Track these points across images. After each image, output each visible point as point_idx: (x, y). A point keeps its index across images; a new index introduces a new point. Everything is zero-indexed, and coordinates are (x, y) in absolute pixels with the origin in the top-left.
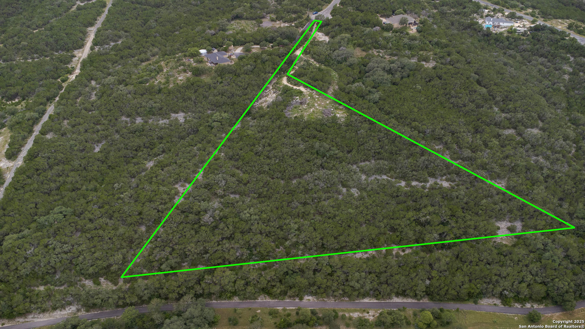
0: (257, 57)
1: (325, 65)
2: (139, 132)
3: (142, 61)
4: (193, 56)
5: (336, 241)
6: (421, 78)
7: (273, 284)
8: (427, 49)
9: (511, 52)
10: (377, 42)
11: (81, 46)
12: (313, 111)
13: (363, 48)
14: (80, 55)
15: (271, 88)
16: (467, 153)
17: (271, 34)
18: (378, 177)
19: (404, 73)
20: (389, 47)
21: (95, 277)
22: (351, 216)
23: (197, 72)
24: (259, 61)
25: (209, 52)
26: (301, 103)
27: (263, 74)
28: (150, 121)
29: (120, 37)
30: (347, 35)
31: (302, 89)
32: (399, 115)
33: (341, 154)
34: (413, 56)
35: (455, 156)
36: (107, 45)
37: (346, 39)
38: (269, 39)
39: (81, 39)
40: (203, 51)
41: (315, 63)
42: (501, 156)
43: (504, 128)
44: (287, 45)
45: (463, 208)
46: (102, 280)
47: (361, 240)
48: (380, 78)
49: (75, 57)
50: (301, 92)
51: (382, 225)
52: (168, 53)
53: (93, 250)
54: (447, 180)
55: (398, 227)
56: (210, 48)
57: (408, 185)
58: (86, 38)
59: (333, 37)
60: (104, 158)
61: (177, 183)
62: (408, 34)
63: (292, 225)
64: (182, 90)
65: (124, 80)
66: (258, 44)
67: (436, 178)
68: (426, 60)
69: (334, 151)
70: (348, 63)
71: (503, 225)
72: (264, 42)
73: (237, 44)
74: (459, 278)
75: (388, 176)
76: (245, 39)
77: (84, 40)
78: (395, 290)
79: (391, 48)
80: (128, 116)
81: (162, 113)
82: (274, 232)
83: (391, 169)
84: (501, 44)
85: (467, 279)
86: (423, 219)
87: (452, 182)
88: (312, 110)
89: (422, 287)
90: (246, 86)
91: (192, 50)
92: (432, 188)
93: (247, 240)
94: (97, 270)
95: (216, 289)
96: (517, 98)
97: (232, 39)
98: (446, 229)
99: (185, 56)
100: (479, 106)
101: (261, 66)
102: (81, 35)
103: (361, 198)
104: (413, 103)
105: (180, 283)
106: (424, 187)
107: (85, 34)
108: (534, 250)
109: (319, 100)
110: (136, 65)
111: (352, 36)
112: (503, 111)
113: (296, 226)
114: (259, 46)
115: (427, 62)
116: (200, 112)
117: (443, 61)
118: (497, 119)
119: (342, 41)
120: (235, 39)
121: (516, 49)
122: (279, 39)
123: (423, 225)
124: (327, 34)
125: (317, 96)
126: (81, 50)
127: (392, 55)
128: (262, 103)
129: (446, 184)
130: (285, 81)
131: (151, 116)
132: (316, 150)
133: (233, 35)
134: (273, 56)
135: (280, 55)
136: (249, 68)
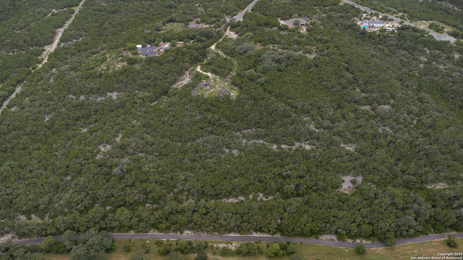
0: (179, 50)
1: (231, 57)
2: (81, 106)
3: (93, 54)
4: (130, 49)
5: (213, 189)
6: (302, 66)
7: (160, 221)
8: (312, 44)
9: (380, 46)
10: (273, 39)
11: (51, 43)
12: (214, 91)
13: (262, 44)
14: (49, 49)
15: (188, 74)
16: (327, 123)
17: (193, 33)
18: (257, 142)
19: (289, 62)
20: (282, 43)
21: (27, 213)
22: (228, 170)
23: (132, 62)
24: (180, 54)
25: (144, 46)
26: (206, 85)
27: (181, 63)
28: (91, 98)
29: (81, 36)
30: (250, 34)
31: (209, 74)
32: (278, 94)
33: (228, 123)
34: (300, 49)
35: (318, 125)
36: (71, 42)
37: (249, 37)
38: (191, 37)
39: (51, 37)
40: (139, 46)
41: (223, 55)
42: (354, 126)
43: (362, 105)
44: (204, 41)
45: (317, 166)
46: (33, 216)
47: (233, 189)
48: (268, 66)
49: (45, 51)
50: (207, 77)
51: (252, 177)
52: (113, 47)
53: (28, 193)
54: (309, 144)
55: (264, 179)
56: (144, 43)
57: (278, 148)
58: (55, 36)
59: (240, 36)
60: (50, 126)
61: (100, 144)
62: (299, 33)
63: (181, 176)
64: (117, 75)
65: (76, 68)
66: (182, 41)
67: (301, 142)
68: (310, 52)
69: (222, 121)
70: (247, 55)
71: (347, 179)
72: (186, 39)
73: (165, 40)
74: (305, 218)
75: (264, 141)
76: (173, 37)
77: (53, 38)
78: (254, 227)
79: (283, 44)
80: (74, 94)
81: (100, 92)
82: (167, 182)
83: (266, 135)
84: (373, 41)
85: (310, 219)
86: (285, 173)
87: (313, 145)
88: (212, 90)
89: (274, 225)
90: (167, 72)
91: (129, 45)
92: (297, 150)
93: (144, 187)
94: (29, 208)
95: (115, 224)
96: (375, 82)
97: (162, 37)
98: (302, 181)
99: (125, 50)
100: (344, 88)
101: (181, 57)
102: (51, 34)
103: (240, 157)
104: (292, 85)
105: (90, 220)
106: (290, 149)
107: (55, 34)
108: (367, 198)
109: (220, 83)
110: (87, 57)
111: (255, 34)
112: (363, 91)
113: (183, 177)
114: (182, 42)
115: (310, 54)
116: (129, 92)
117: (323, 53)
118: (356, 97)
119: (246, 38)
120: (165, 37)
121: (385, 44)
122: (198, 36)
123: (284, 178)
124: (237, 33)
125: (219, 80)
126: (50, 46)
127: (283, 48)
128: (179, 85)
129: (308, 147)
130: (199, 69)
131: (91, 95)
132: (208, 120)
133: (163, 35)
134: (192, 50)
135: (198, 49)
136: (171, 59)
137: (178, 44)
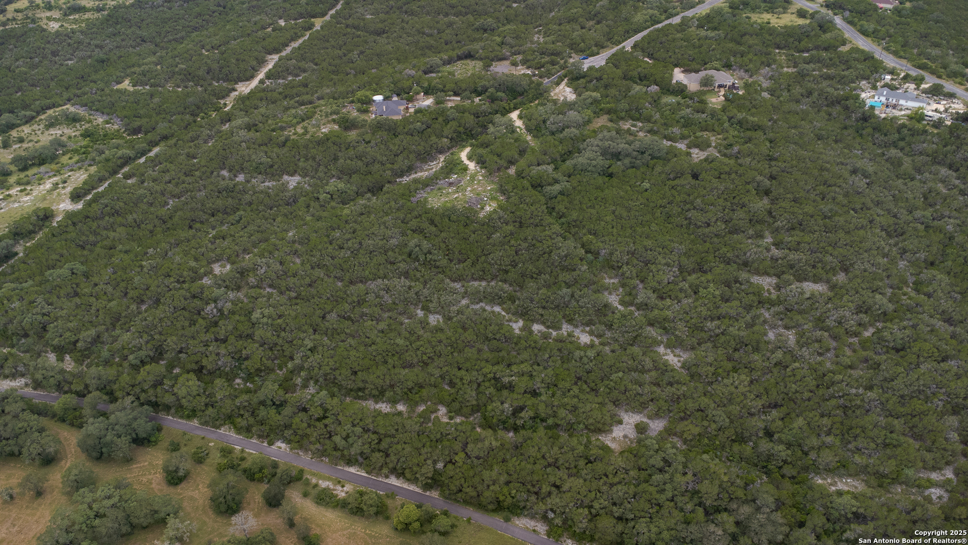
0: (444, 112)
1: (534, 136)
2: (230, 191)
3: (302, 104)
4: (360, 102)
5: (353, 377)
6: (662, 172)
7: (242, 412)
8: (717, 129)
9: (893, 152)
10: (638, 109)
11: (250, 78)
12: (456, 198)
13: (612, 117)
14: (243, 89)
15: (442, 160)
17: (484, 83)
18: (488, 308)
19: (638, 161)
20: (653, 119)
21: (60, 351)
22: (397, 349)
23: (347, 124)
24: (441, 119)
25: (386, 98)
26: (451, 184)
27: (434, 138)
28: (253, 180)
29: (305, 71)
31: (472, 165)
32: (575, 221)
33: (444, 262)
34: (683, 137)
35: (627, 299)
36: (283, 79)
38: (480, 89)
39: (253, 69)
40: (378, 98)
41: (523, 131)
42: (704, 313)
43: (758, 273)
44: (500, 100)
45: (579, 378)
46: (67, 357)
47: (392, 386)
49: (236, 90)
50: (466, 169)
51: (437, 373)
52: (336, 95)
53: (71, 318)
54: (591, 333)
55: (458, 380)
56: (389, 94)
57: (526, 329)
58: (261, 67)
60: (167, 217)
61: (218, 261)
63: (307, 342)
64: (311, 145)
65: (256, 125)
66: (459, 95)
67: (576, 326)
68: (702, 145)
69: (434, 254)
71: (631, 419)
72: (469, 93)
73: (427, 93)
74: (494, 473)
75: (503, 309)
76: (444, 86)
77: (257, 71)
78: (391, 466)
79: (654, 122)
80: (230, 171)
81: (272, 171)
82: (282, 346)
83: (512, 299)
84: (882, 137)
85: (503, 478)
86: (506, 380)
87: (596, 336)
88: (456, 196)
89: (428, 470)
90: (399, 152)
92: (560, 340)
93: (239, 347)
94: (63, 343)
95: (168, 399)
96: (816, 228)
98: (530, 401)
99: (352, 102)
101: (438, 126)
102: (255, 63)
103: (438, 329)
104: (614, 208)
105: (137, 383)
106: (546, 336)
107: (262, 62)
108: (643, 467)
109: (478, 183)
110: (287, 109)
111: (605, 96)
112: (777, 245)
113: (310, 345)
114: (459, 99)
115: (701, 150)
116: (319, 178)
117: (728, 152)
118: (748, 254)
121: (907, 149)
122: (493, 90)
123: (500, 387)
124: (575, 91)
125: (481, 178)
126: (248, 83)
129: (585, 339)
130: (464, 153)
131: (255, 175)
132: (409, 248)
134: (466, 114)
135: (480, 114)
136: (417, 127)
137: (450, 100)
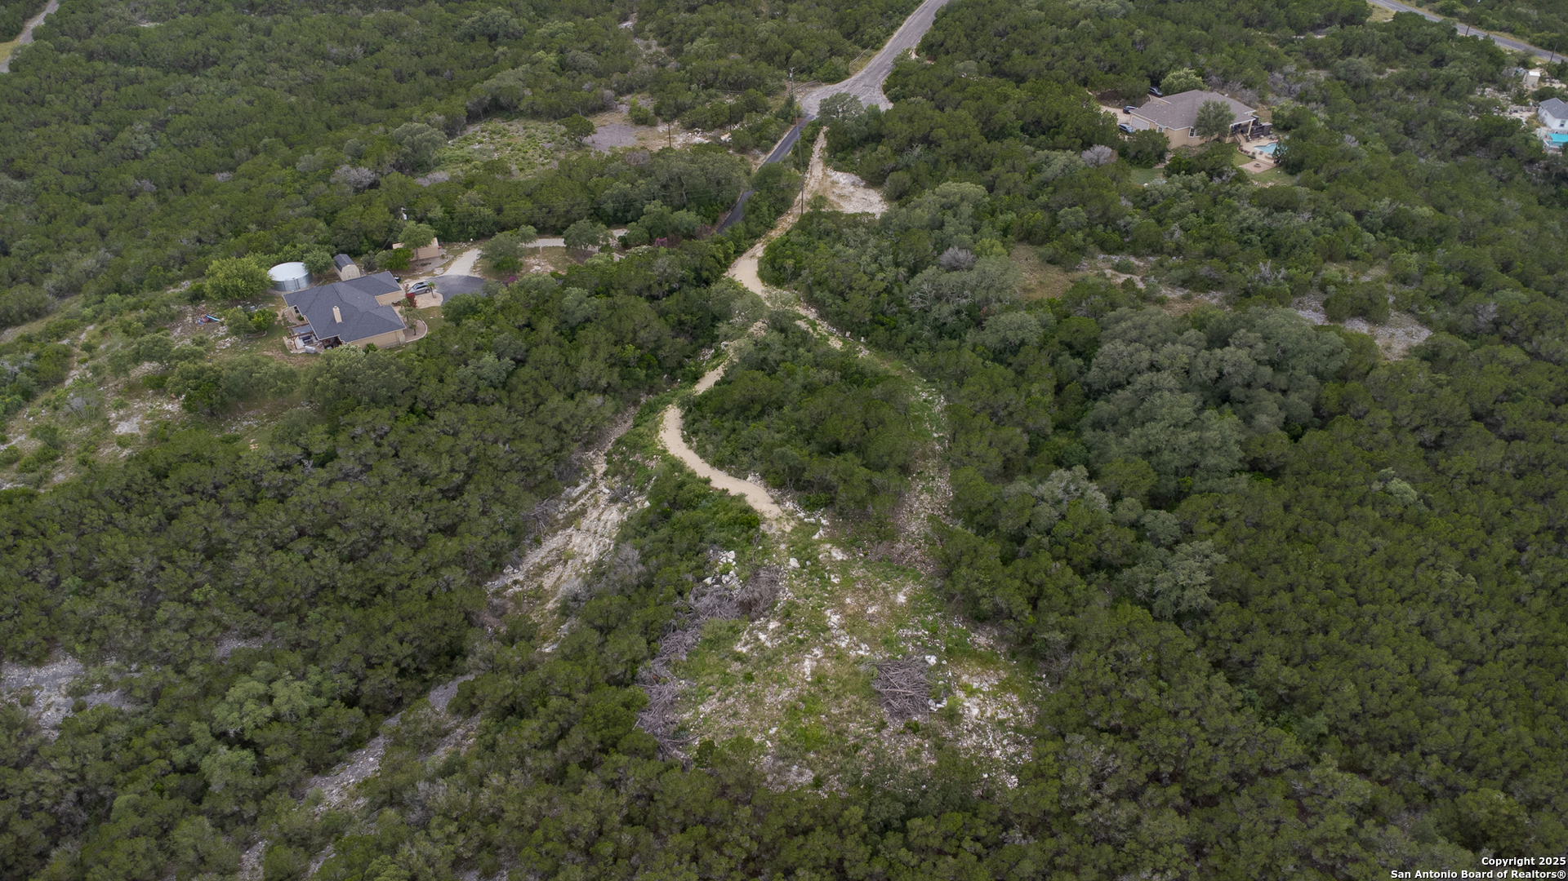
0: (540, 301)
1: (873, 345)
4: (229, 295)
8: (1356, 250)
10: (1108, 221)
12: (819, 679)
13: (1047, 250)
15: (601, 467)
17: (622, 186)
19: (1294, 398)
20: (1170, 244)
24: (546, 327)
25: (319, 274)
26: (748, 608)
27: (556, 400)
30: (968, 187)
31: (755, 493)
34: (1299, 290)
37: (966, 209)
38: (609, 207)
40: (289, 273)
41: (824, 327)
44: (690, 235)
48: (1185, 438)
50: (748, 521)
56: (321, 255)
59: (898, 196)
62: (1241, 177)
66: (557, 232)
70: (990, 338)
72: (585, 223)
73: (453, 234)
76: (499, 211)
79: (1178, 250)
88: (808, 665)
90: (458, 478)
91: (221, 268)
97: (437, 212)
99: (196, 297)
101: (550, 353)
109: (848, 583)
111: (991, 189)
114: (559, 242)
115: (1369, 320)
117: (1458, 317)
119: (949, 217)
120: (450, 212)
122: (654, 207)
124: (874, 180)
125: (838, 555)
127: (1193, 283)
128: (541, 570)
130: (670, 433)
133: (444, 195)
134: (620, 298)
135: (656, 290)
136: (485, 372)
137: (534, 251)
